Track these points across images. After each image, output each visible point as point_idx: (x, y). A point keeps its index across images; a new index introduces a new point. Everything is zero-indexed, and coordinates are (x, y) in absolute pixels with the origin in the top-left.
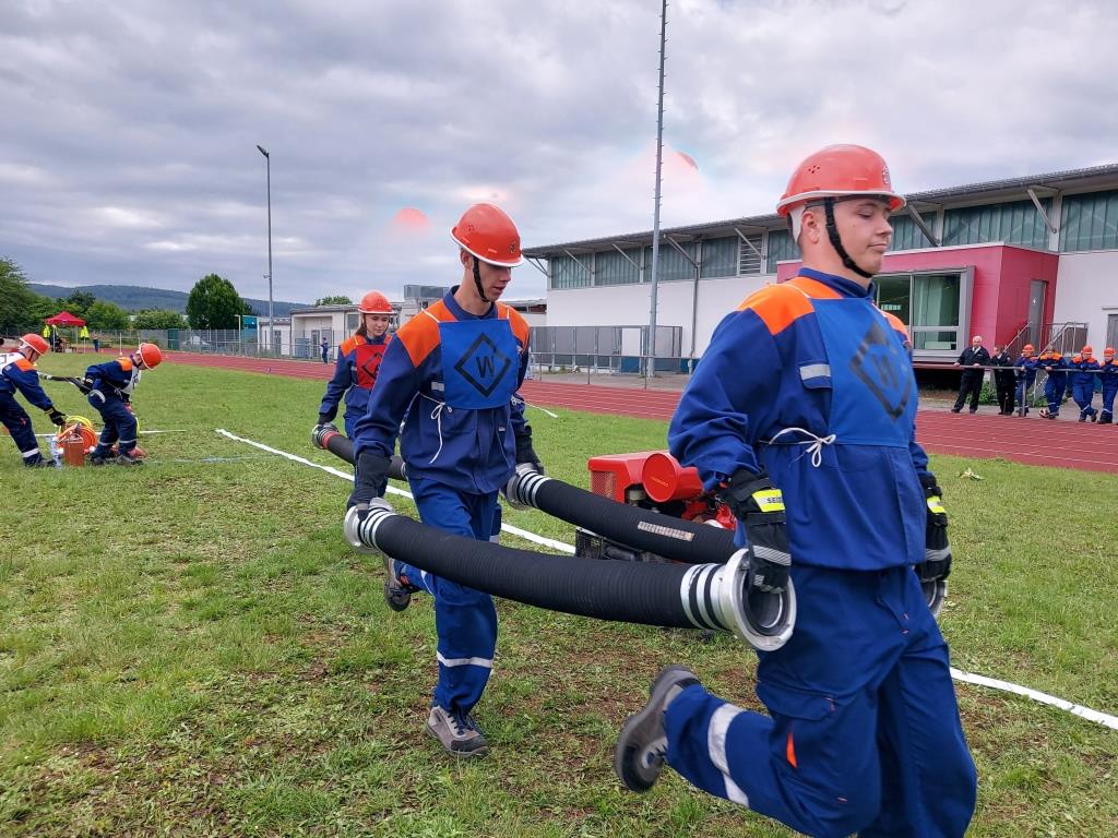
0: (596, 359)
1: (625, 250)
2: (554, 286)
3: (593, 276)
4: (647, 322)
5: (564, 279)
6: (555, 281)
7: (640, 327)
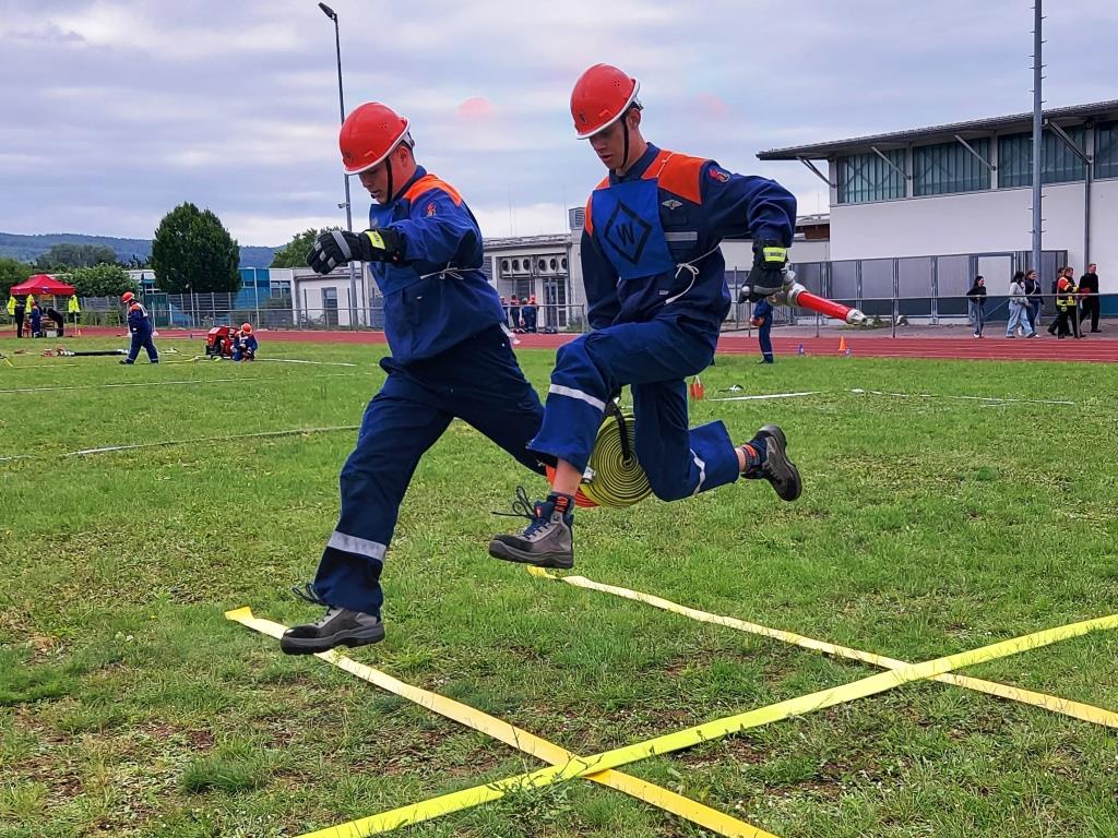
0: (934, 303)
1: (971, 142)
2: (841, 200)
3: (910, 183)
4: (1027, 245)
5: (858, 188)
6: (841, 192)
7: (1011, 254)
